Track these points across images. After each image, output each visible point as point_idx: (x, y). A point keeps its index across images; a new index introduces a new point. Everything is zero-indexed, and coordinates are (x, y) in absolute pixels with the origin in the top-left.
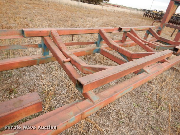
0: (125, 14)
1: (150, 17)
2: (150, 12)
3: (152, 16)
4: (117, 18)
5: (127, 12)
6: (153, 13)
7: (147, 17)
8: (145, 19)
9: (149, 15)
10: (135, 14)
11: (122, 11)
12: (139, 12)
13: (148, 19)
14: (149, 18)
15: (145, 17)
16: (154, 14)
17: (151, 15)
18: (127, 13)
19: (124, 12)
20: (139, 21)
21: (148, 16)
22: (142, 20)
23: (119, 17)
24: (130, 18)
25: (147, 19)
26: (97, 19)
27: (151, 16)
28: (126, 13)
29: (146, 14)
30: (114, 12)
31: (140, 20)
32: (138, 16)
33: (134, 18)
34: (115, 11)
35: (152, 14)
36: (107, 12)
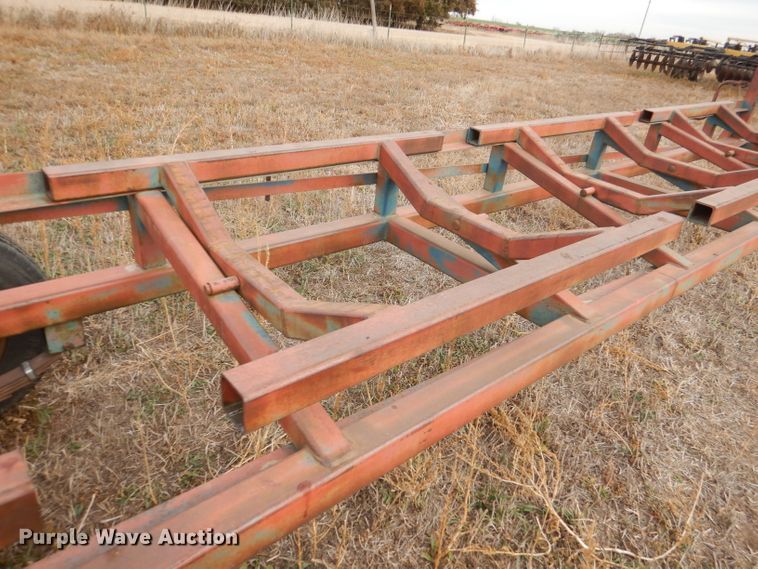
0: (553, 60)
1: (658, 67)
2: (656, 48)
3: (664, 60)
4: (533, 79)
5: (559, 54)
6: (668, 49)
7: (646, 67)
8: (636, 75)
9: (653, 58)
10: (590, 59)
11: (540, 51)
12: (608, 48)
13: (651, 77)
14: (653, 69)
15: (638, 66)
16: (672, 53)
17: (661, 59)
18: (561, 58)
19: (547, 53)
20: (616, 85)
21: (647, 62)
22: (628, 82)
23: (540, 76)
24: (581, 76)
25: (645, 75)
26: (470, 89)
27: (659, 64)
28: (556, 57)
29: (642, 56)
30: (509, 54)
31: (621, 80)
32: (607, 66)
33: (596, 76)
34: (514, 53)
35: (665, 52)
36: (484, 56)
